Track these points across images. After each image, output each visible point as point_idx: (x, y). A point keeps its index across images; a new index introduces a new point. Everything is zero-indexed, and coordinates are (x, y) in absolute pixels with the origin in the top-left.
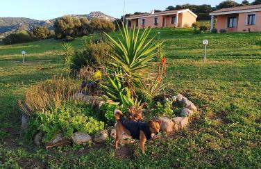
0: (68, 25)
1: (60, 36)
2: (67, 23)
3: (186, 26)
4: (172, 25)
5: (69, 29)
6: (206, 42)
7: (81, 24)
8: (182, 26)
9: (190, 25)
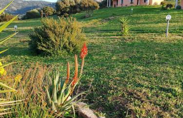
0: (65, 5)
1: (60, 13)
2: (64, 3)
3: (156, 4)
4: (144, 4)
5: (66, 8)
6: (169, 17)
7: (75, 4)
8: (153, 4)
9: (159, 3)
